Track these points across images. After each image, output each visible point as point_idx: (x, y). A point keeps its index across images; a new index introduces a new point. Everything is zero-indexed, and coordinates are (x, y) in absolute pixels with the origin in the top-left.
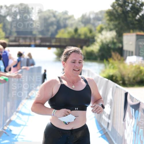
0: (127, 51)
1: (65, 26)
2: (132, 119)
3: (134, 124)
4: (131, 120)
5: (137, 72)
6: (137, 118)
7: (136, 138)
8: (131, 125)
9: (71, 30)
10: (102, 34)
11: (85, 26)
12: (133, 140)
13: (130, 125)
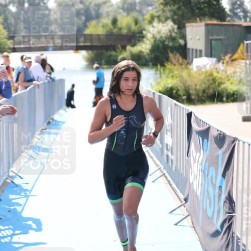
0: (193, 50)
1: (98, 16)
2: (200, 153)
3: (202, 160)
4: (198, 154)
5: (208, 80)
6: (207, 150)
7: (205, 180)
8: (198, 162)
9: (107, 21)
10: (153, 27)
11: (128, 14)
12: (201, 184)
13: (196, 161)
